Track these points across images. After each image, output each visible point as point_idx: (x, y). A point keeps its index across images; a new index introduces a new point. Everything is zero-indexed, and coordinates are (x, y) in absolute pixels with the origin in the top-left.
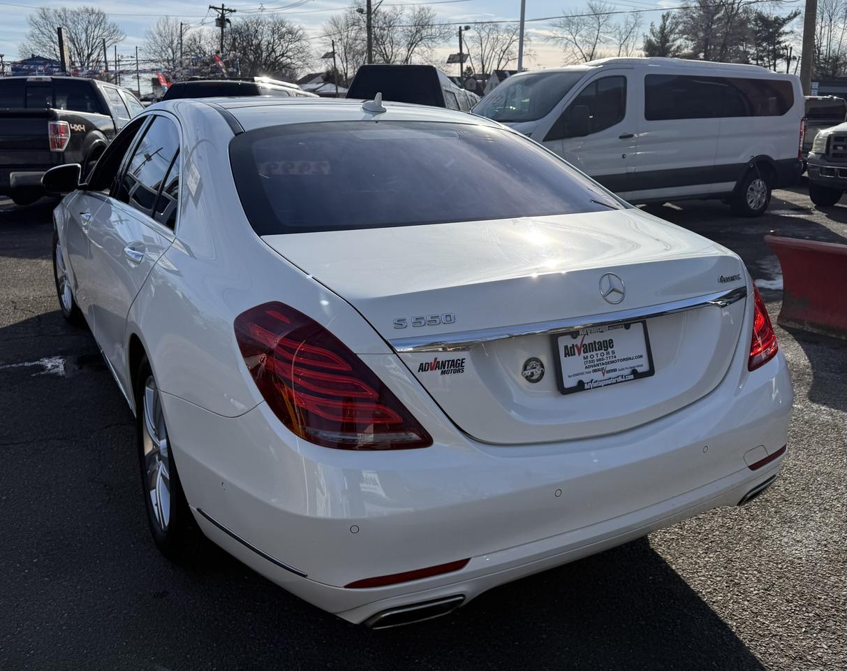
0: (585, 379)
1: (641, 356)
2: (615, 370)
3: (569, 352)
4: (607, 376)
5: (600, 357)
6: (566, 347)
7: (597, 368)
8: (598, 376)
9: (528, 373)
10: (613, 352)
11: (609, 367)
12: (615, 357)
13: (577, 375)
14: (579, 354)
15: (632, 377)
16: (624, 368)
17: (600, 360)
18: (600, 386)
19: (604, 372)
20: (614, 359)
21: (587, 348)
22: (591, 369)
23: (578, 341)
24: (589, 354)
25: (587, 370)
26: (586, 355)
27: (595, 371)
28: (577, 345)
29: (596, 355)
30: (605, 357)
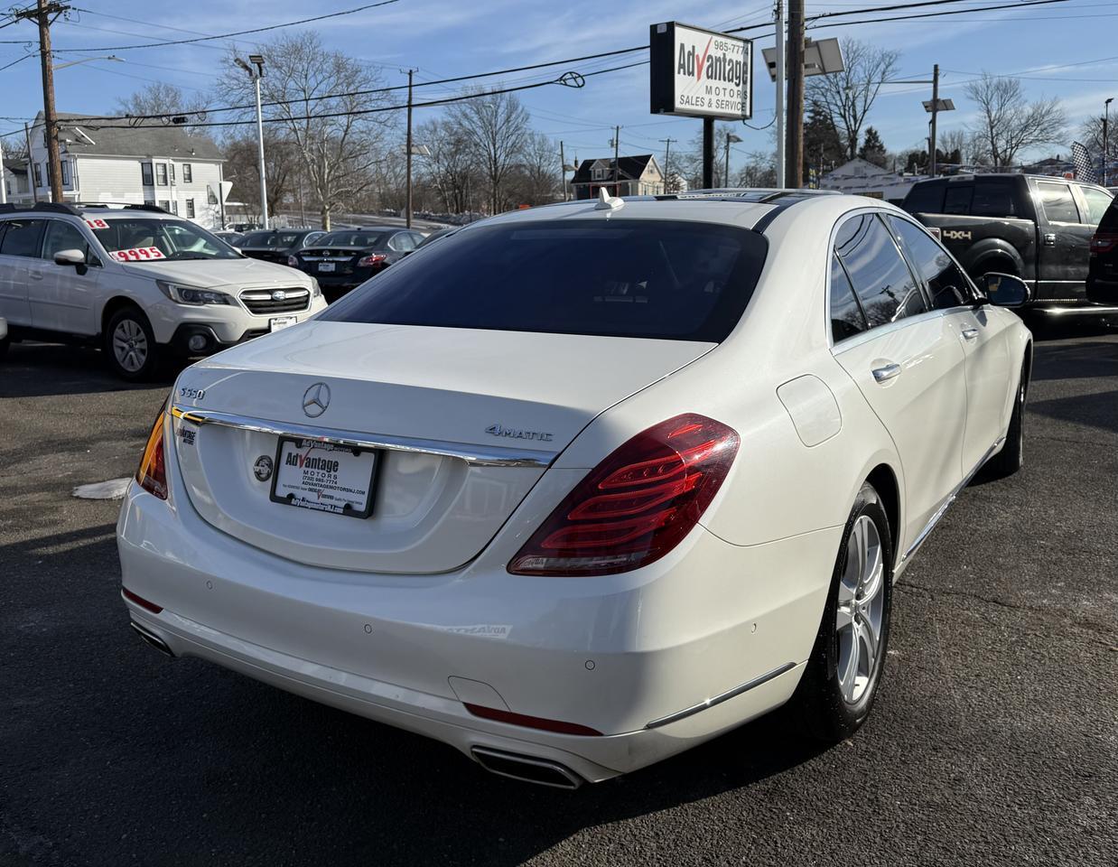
0: (299, 494)
1: (363, 493)
2: (331, 497)
3: (292, 461)
4: (322, 500)
5: (320, 477)
6: (290, 454)
7: (315, 487)
8: (312, 497)
9: (258, 469)
10: (335, 477)
11: (327, 492)
12: (336, 483)
13: (293, 487)
14: (301, 466)
15: (341, 511)
16: (342, 498)
17: (320, 480)
18: (307, 508)
19: (320, 495)
20: (334, 485)
21: (312, 463)
22: (308, 487)
23: (302, 452)
24: (310, 470)
25: (304, 486)
26: (307, 469)
27: (311, 490)
28: (301, 456)
29: (318, 473)
30: (325, 479)
